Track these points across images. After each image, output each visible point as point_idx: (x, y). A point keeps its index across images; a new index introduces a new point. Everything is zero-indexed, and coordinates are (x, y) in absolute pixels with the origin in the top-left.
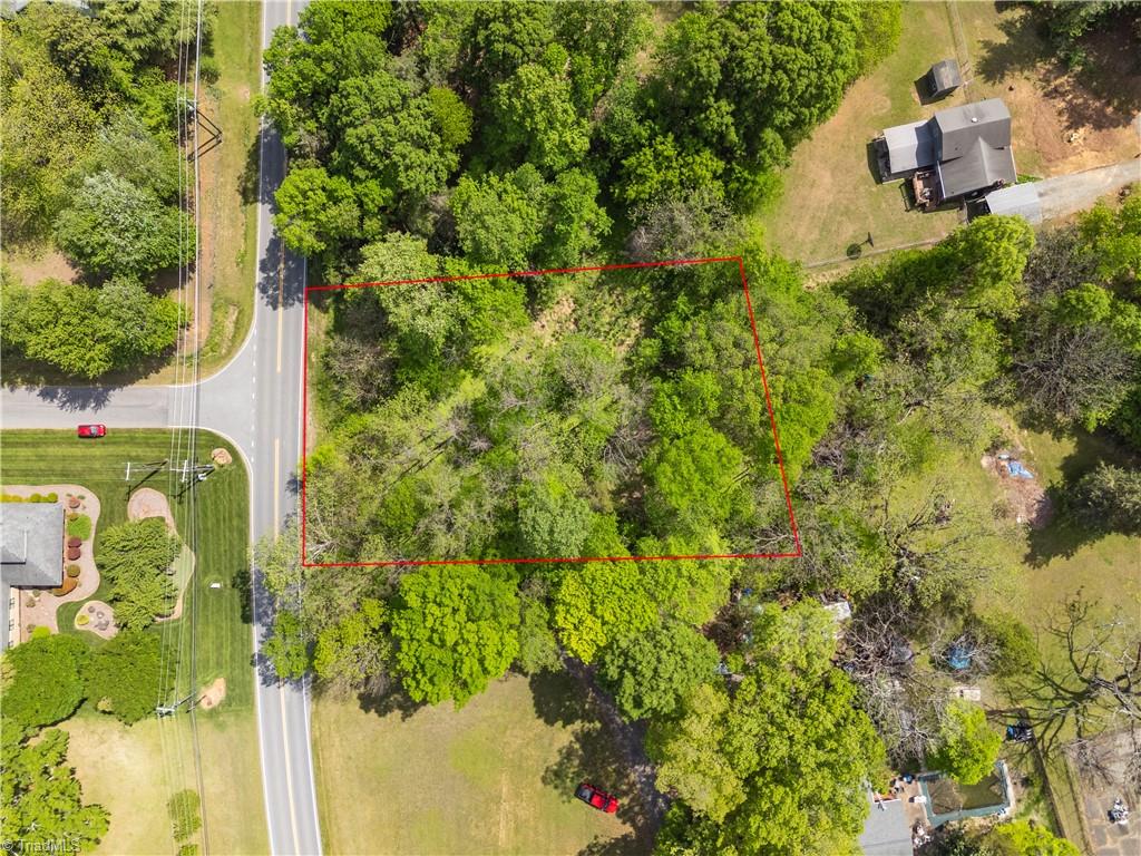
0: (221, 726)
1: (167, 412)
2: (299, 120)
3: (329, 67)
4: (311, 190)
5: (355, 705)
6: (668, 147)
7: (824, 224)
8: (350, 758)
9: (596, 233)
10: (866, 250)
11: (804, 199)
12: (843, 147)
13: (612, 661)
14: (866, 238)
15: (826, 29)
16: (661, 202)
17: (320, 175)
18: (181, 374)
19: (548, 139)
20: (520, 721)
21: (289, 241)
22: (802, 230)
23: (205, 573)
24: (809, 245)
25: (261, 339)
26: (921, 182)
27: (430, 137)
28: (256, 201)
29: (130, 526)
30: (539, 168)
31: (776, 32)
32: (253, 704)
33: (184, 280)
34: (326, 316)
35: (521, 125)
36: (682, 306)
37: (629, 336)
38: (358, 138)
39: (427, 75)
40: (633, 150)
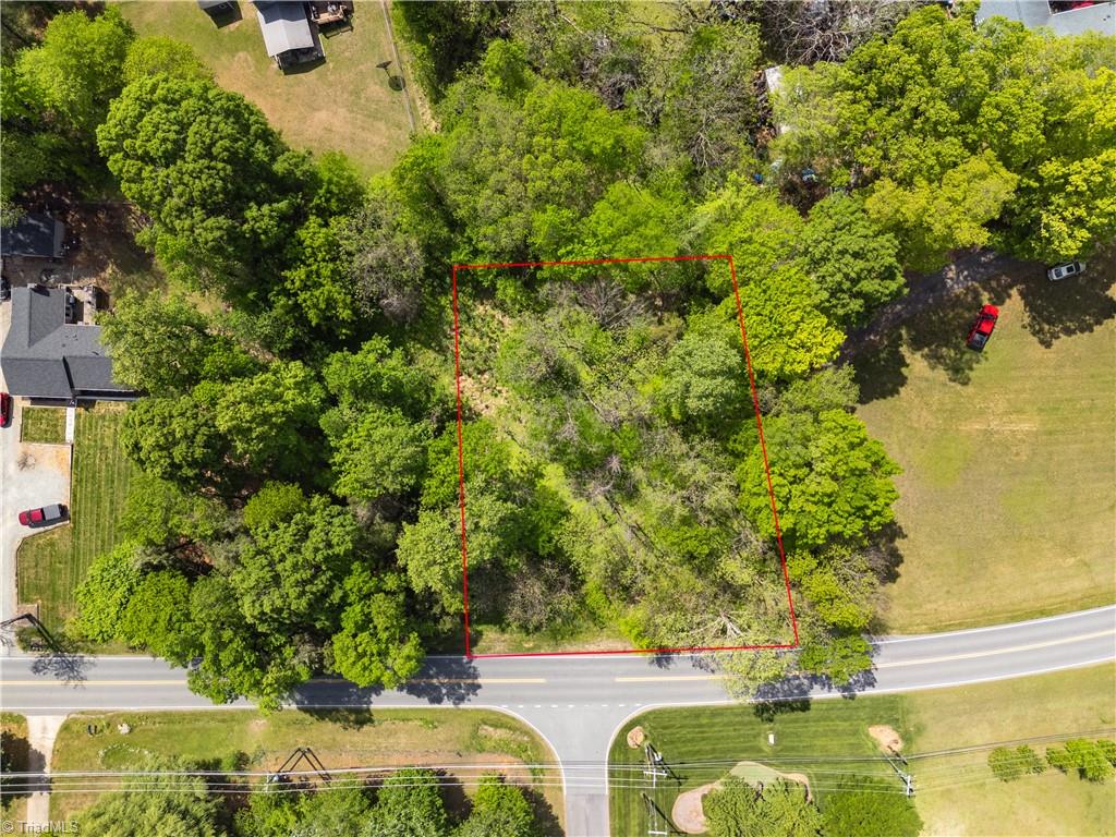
0: (920, 729)
1: (593, 795)
2: (283, 664)
3: (227, 634)
4: (356, 649)
5: (893, 589)
6: (297, 275)
7: (369, 117)
8: (948, 592)
9: (388, 351)
10: (394, 70)
11: (344, 139)
12: (288, 100)
13: (844, 306)
14: (382, 70)
15: (165, 106)
16: (353, 282)
17: (340, 641)
18: (553, 781)
19: (294, 400)
20: (903, 413)
21: (410, 671)
22: (376, 139)
23: (760, 750)
24: (392, 131)
25: (513, 700)
26: (321, 15)
27: (297, 524)
28: (368, 710)
29: (713, 830)
30: (323, 410)
31: (171, 158)
32: (896, 696)
33: (454, 780)
34: (485, 633)
35: (280, 428)
36: (462, 257)
37: (493, 317)
38: (299, 596)
39: (231, 530)
40: (301, 315)
